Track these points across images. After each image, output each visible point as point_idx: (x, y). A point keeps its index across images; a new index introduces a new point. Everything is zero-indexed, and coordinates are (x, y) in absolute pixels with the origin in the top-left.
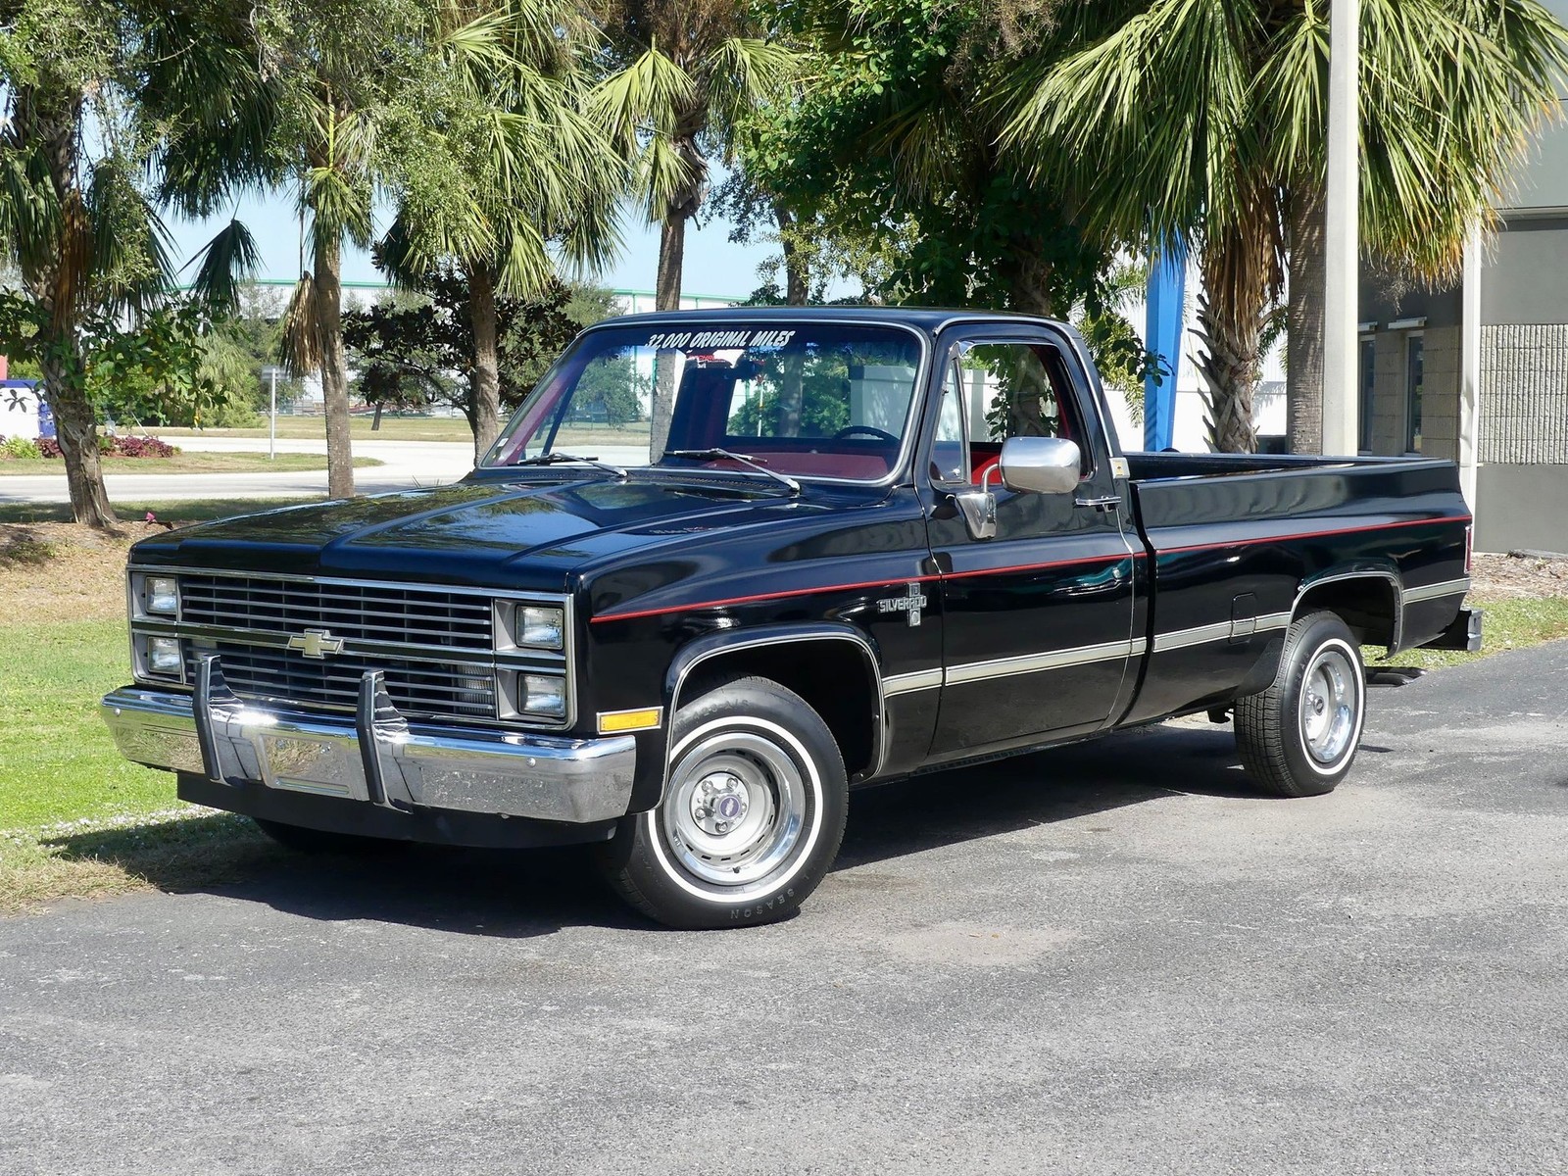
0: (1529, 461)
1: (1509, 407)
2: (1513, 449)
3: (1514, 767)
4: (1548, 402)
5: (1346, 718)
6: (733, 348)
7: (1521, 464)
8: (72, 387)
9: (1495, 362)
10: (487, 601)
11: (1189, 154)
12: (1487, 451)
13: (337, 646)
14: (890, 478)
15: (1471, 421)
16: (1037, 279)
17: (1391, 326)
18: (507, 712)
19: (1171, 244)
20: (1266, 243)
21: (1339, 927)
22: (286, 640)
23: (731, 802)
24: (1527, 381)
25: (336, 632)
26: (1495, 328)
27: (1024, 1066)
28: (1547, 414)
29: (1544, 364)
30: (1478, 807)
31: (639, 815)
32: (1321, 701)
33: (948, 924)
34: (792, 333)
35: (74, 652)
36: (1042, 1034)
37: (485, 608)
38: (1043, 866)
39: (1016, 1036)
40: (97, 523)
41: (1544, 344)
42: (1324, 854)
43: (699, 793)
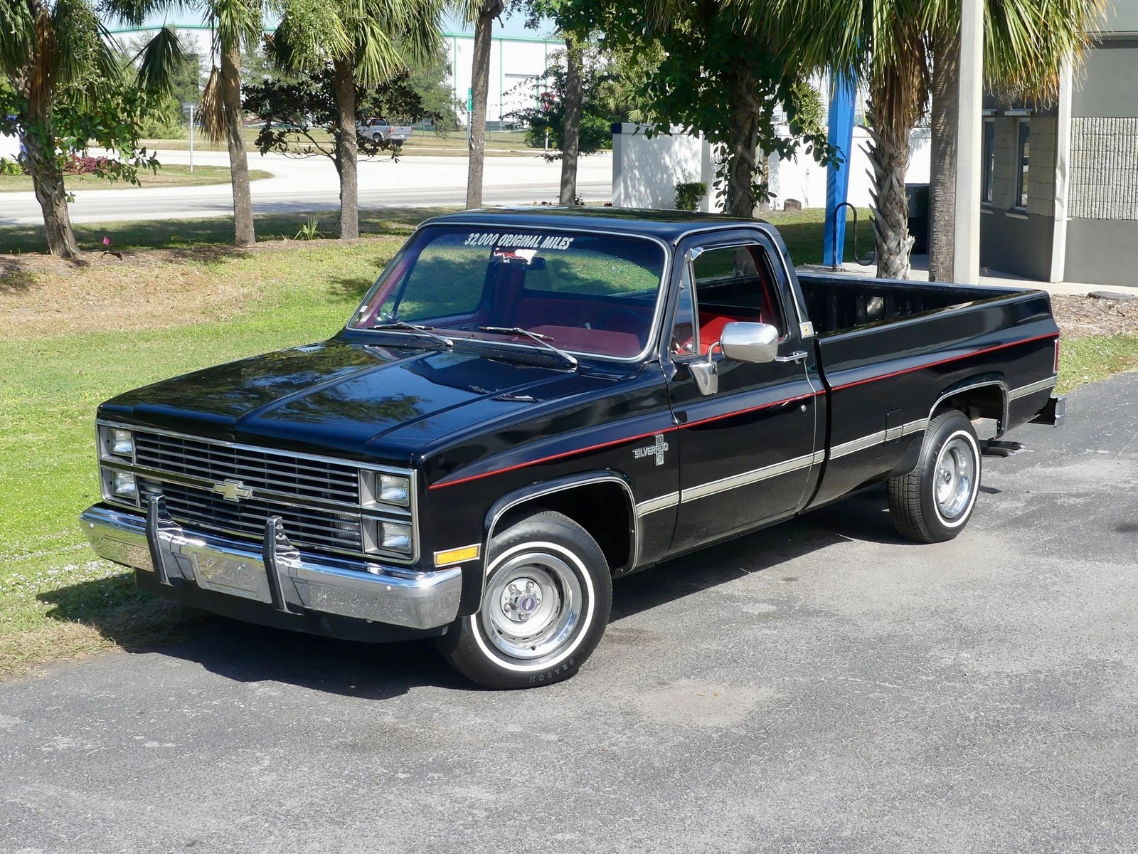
0: (1105, 217)
1: (1091, 177)
2: (1093, 208)
3: (1085, 510)
4: (1119, 174)
5: (966, 486)
6: (529, 248)
7: (1099, 219)
8: (45, 157)
9: (1081, 145)
10: (355, 470)
11: (860, 12)
12: (1074, 209)
13: (248, 493)
14: (643, 355)
15: (1063, 188)
16: (749, 86)
17: (1007, 113)
18: (370, 548)
19: (848, 77)
20: (916, 73)
21: (958, 685)
22: (212, 486)
23: (530, 600)
24: (1104, 159)
25: (247, 483)
26: (1082, 119)
27: (735, 835)
28: (1119, 183)
29: (1117, 147)
30: (1059, 553)
31: (464, 617)
32: (949, 474)
33: (683, 681)
34: (572, 239)
35: (53, 363)
36: (747, 801)
37: (354, 475)
38: (749, 620)
39: (730, 802)
40: (67, 255)
41: (1117, 132)
42: (948, 606)
43: (507, 593)
